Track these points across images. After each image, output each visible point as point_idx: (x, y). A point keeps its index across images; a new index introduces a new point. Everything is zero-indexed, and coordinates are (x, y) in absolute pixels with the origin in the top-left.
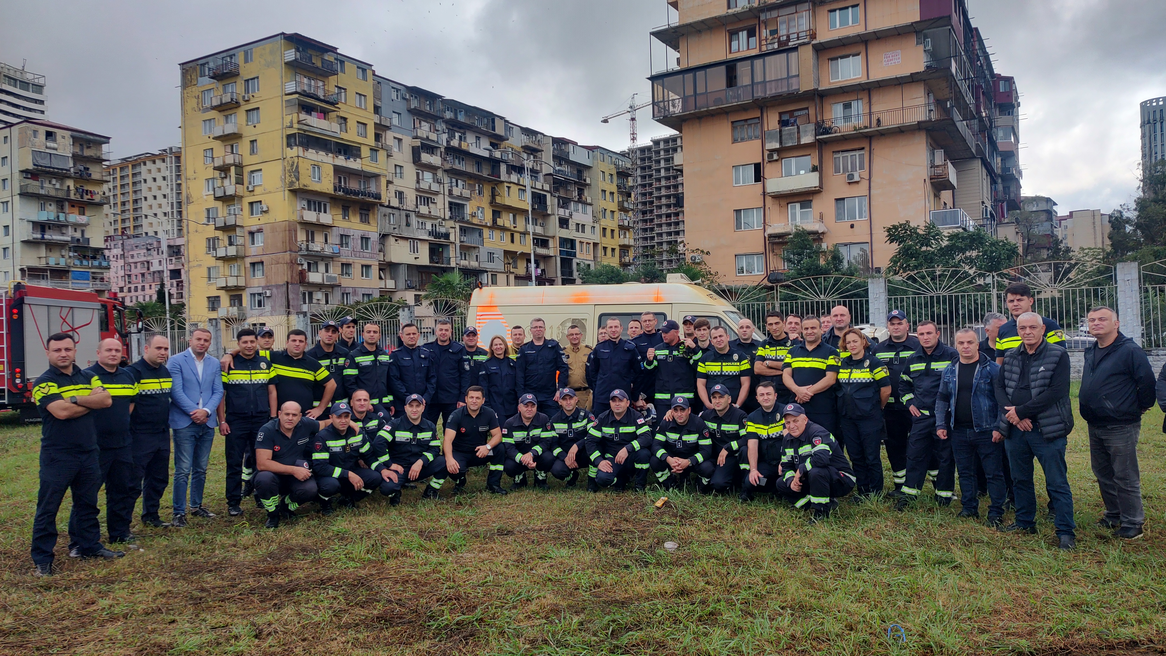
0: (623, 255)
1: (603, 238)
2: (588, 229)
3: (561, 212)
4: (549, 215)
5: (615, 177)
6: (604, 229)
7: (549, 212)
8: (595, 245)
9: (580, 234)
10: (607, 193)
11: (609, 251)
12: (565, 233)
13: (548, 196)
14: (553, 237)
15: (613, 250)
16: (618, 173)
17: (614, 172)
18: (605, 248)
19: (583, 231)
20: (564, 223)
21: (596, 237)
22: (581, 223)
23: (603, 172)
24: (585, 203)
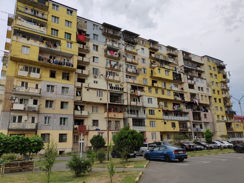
0: (225, 102)
1: (214, 94)
2: (205, 89)
3: (190, 81)
4: (183, 83)
5: (216, 68)
6: (214, 90)
7: (183, 81)
8: (210, 97)
9: (201, 92)
10: (213, 75)
11: (218, 100)
12: (192, 91)
13: (182, 75)
14: (186, 93)
15: (220, 100)
16: (217, 67)
17: (215, 66)
18: (215, 99)
19: (202, 90)
20: (191, 86)
21: (210, 93)
22: (201, 87)
23: (210, 66)
24: (202, 78)
